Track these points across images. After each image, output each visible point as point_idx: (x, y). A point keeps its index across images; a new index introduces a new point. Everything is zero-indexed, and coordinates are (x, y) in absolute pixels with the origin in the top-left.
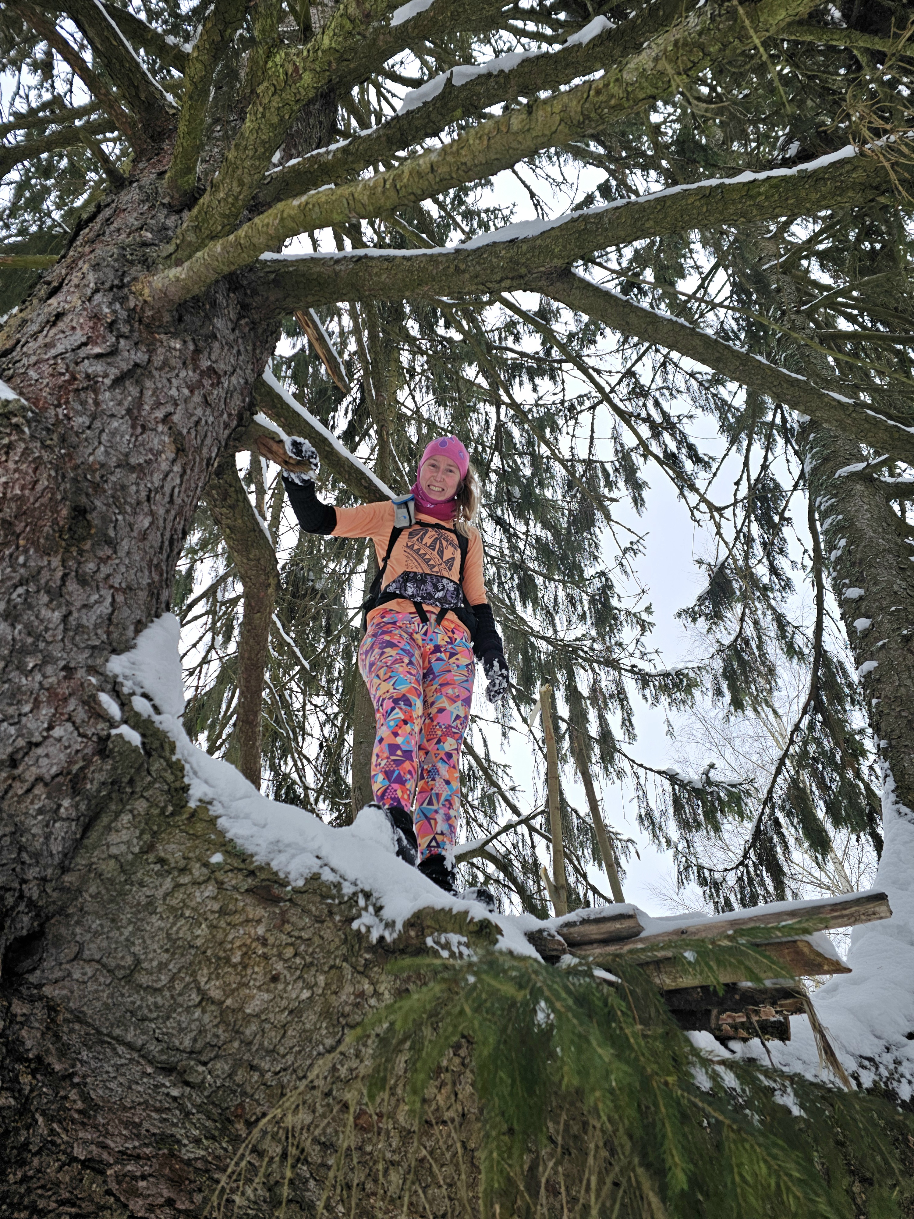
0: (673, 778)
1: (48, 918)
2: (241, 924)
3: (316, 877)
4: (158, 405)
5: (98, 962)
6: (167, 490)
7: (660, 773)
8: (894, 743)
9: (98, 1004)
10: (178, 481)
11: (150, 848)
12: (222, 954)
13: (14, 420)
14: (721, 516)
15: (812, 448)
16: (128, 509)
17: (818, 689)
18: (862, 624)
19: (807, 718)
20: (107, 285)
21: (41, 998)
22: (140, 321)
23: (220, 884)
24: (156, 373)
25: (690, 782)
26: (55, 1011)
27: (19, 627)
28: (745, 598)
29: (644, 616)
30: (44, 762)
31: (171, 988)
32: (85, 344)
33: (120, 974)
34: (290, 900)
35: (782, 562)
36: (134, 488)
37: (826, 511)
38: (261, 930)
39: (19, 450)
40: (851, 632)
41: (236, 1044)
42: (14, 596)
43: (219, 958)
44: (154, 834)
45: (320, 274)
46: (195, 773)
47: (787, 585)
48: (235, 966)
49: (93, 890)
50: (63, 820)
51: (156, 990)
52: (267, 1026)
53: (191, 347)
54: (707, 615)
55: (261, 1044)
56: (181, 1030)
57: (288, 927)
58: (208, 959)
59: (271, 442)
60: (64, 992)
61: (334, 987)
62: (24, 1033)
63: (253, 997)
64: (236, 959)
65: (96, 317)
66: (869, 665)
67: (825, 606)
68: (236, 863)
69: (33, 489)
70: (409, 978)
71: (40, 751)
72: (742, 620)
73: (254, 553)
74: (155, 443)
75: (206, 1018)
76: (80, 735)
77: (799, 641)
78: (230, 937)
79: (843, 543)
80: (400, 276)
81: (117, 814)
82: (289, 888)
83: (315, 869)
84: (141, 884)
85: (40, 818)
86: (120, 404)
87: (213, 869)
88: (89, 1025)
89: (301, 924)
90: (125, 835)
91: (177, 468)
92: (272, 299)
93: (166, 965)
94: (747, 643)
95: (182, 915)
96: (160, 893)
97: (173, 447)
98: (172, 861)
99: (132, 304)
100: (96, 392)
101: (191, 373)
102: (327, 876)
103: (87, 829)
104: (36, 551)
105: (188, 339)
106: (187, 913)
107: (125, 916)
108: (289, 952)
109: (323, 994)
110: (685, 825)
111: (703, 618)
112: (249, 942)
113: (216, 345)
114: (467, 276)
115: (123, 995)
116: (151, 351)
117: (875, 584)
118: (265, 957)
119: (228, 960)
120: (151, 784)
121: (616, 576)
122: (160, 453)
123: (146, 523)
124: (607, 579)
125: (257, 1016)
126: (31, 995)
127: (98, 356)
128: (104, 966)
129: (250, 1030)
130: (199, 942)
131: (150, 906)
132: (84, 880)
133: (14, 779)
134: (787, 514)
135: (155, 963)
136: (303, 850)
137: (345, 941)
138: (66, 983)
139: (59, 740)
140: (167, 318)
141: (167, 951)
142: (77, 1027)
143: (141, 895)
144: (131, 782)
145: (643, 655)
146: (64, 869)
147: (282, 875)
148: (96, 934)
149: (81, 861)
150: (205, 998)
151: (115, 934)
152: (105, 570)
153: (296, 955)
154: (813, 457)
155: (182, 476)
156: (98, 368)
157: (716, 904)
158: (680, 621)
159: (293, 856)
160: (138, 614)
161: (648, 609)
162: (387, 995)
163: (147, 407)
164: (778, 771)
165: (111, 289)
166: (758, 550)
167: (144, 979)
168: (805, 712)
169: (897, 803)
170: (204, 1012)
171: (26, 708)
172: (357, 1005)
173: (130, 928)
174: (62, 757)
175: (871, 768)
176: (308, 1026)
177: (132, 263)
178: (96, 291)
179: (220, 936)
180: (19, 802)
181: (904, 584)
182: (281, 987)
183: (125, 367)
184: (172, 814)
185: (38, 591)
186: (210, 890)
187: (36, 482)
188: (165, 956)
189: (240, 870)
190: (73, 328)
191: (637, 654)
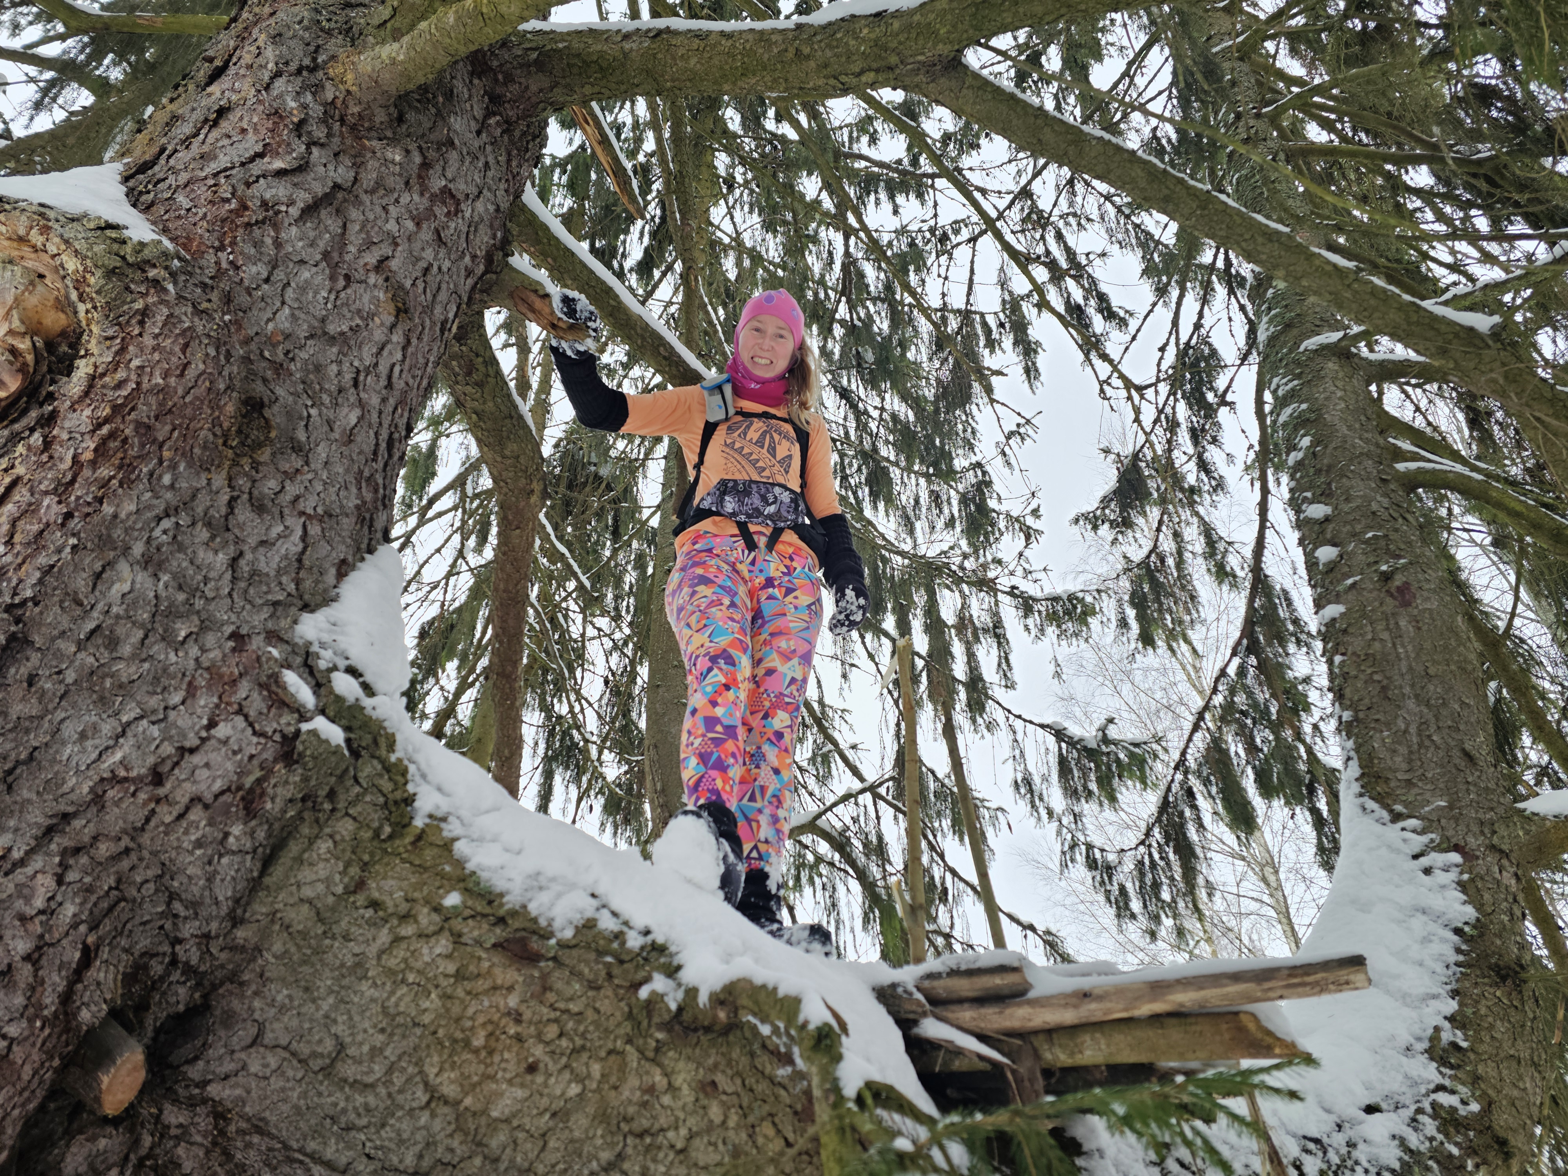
0: (1060, 734)
1: (214, 987)
2: (486, 992)
3: (590, 924)
4: (369, 244)
5: (285, 1048)
6: (383, 369)
7: (1042, 726)
8: (1361, 715)
9: (285, 1108)
10: (399, 356)
11: (360, 885)
12: (459, 1035)
13: (152, 273)
14: (1142, 397)
15: (1269, 309)
16: (326, 399)
17: (1253, 624)
18: (1326, 553)
19: (1236, 661)
20: (293, 66)
21: (204, 1101)
22: (342, 120)
23: (457, 938)
24: (366, 198)
25: (1081, 740)
26: (225, 1119)
27: (165, 578)
28: (1163, 501)
29: (1030, 521)
30: (203, 774)
31: (388, 1083)
32: (260, 155)
33: (316, 1064)
34: (554, 959)
35: (1213, 454)
36: (334, 368)
37: (1285, 397)
38: (513, 1001)
39: (160, 319)
40: (1311, 564)
41: (478, 1161)
42: (157, 532)
43: (455, 1041)
44: (365, 866)
45: (601, 54)
46: (424, 776)
47: (1219, 486)
48: (476, 1051)
49: (278, 947)
50: (234, 853)
51: (366, 1086)
52: (521, 1135)
53: (418, 160)
54: (1112, 522)
55: (512, 1161)
56: (401, 1142)
57: (551, 997)
58: (440, 1043)
59: (533, 298)
60: (238, 1092)
61: (613, 1079)
62: (181, 1151)
63: (502, 1094)
64: (478, 1041)
65: (276, 114)
66: (1333, 610)
67: (1270, 516)
68: (480, 906)
69: (182, 375)
70: (716, 1065)
71: (197, 759)
72: (1158, 530)
73: (512, 447)
74: (365, 302)
75: (437, 1125)
76: (255, 733)
77: (1233, 562)
78: (470, 1011)
79: (1306, 442)
80: (716, 61)
81: (312, 841)
82: (553, 941)
83: (590, 913)
84: (347, 938)
85: (198, 852)
86: (312, 244)
87: (447, 916)
88: (272, 1137)
89: (569, 992)
90: (322, 870)
91: (397, 337)
92: (534, 88)
93: (381, 1050)
94: (1163, 561)
95: (403, 981)
96: (372, 950)
97: (391, 308)
98: (390, 904)
99: (329, 96)
100: (276, 227)
101: (416, 197)
102: (607, 923)
103: (267, 862)
104: (190, 465)
105: (412, 147)
106: (411, 978)
107: (326, 982)
108: (552, 1031)
109: (598, 1090)
110: (1072, 793)
111: (1107, 526)
112: (496, 1017)
113: (453, 156)
114: (812, 64)
115: (320, 1094)
116: (358, 166)
117: (1347, 500)
118: (519, 1039)
119: (467, 1043)
120: (358, 798)
121: (996, 470)
122: (371, 316)
123: (353, 419)
124: (984, 473)
125: (507, 1121)
126: (191, 1097)
127: (280, 173)
128: (294, 1054)
129: (495, 1142)
130: (426, 1019)
131: (359, 968)
132: (265, 934)
133: (158, 801)
134: (1229, 398)
135: (366, 1048)
136: (572, 886)
137: (630, 1016)
138: (240, 1079)
139: (225, 742)
140: (380, 117)
141: (383, 1031)
142: (256, 1139)
143: (345, 953)
144: (331, 795)
145: (1027, 573)
146: (235, 920)
147: (543, 922)
148: (283, 1009)
149: (260, 909)
150: (435, 1097)
151: (309, 1009)
152: (292, 489)
153: (561, 1035)
154: (1270, 322)
155: (404, 349)
156: (278, 191)
157: (1108, 893)
158: (1075, 529)
159: (559, 896)
160: (342, 551)
161: (1035, 513)
162: (685, 1090)
163: (352, 249)
164: (1196, 728)
165: (299, 71)
166: (1184, 437)
167: (349, 1070)
168: (1234, 654)
169: (1361, 795)
170: (433, 1115)
171: (176, 698)
172: (644, 1105)
173: (331, 1000)
174: (230, 766)
175: (1315, 727)
176: (577, 1134)
177: (329, 32)
178: (278, 74)
179: (456, 1010)
180: (166, 834)
181: (1385, 502)
182: (540, 1079)
183: (320, 189)
184: (391, 837)
185: (193, 524)
186: (443, 945)
187: (186, 366)
188: (381, 1038)
189: (484, 916)
190: (244, 131)
191: (1019, 572)
